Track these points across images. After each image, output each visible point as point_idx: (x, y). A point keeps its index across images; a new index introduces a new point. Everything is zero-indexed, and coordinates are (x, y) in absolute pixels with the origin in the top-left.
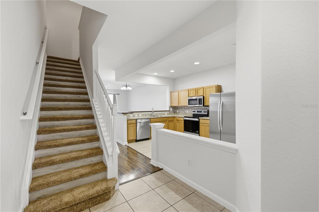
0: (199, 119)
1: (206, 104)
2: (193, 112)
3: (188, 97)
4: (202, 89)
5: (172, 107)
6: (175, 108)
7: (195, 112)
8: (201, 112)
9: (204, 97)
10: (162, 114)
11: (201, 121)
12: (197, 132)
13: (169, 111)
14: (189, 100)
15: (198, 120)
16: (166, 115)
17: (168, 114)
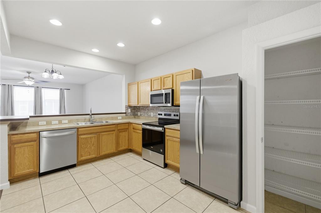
0: (165, 128)
1: (175, 103)
2: (159, 114)
3: (151, 91)
4: (171, 78)
5: (130, 107)
6: (135, 110)
7: (161, 115)
8: (170, 115)
9: (173, 91)
10: (112, 119)
11: (168, 133)
12: (161, 151)
13: (125, 113)
14: (152, 96)
15: (163, 131)
16: (120, 120)
17: (123, 118)
